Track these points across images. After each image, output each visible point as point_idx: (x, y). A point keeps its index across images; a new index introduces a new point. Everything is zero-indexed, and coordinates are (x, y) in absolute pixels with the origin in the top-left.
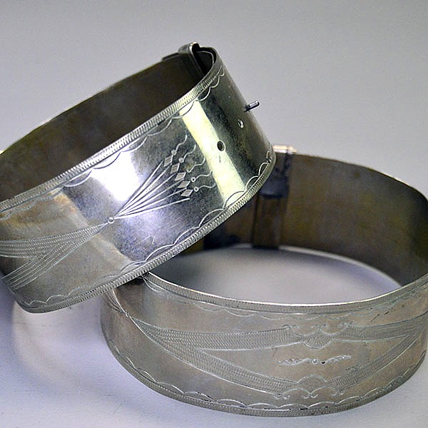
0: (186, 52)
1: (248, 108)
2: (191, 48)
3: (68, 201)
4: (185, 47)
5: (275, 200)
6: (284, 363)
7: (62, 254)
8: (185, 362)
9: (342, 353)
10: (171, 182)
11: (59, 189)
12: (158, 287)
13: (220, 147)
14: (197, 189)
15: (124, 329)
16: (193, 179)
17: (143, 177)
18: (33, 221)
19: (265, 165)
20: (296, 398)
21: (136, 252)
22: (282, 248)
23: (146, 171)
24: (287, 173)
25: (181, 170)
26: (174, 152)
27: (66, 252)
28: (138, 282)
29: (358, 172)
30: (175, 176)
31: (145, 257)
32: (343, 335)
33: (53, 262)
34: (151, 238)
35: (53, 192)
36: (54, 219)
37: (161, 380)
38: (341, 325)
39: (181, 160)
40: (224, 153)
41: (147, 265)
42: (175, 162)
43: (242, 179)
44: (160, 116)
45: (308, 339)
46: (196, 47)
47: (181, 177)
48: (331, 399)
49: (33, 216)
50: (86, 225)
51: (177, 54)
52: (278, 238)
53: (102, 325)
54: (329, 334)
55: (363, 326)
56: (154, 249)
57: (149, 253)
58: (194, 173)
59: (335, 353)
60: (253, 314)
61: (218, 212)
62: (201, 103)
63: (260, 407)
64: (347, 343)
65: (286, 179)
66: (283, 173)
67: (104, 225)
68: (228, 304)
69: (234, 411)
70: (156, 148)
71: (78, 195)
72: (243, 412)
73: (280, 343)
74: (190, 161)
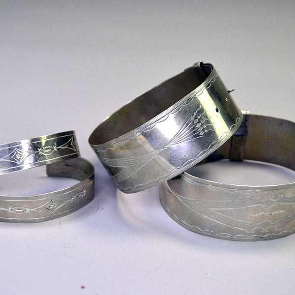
0: (197, 66)
1: (229, 92)
2: (199, 64)
3: (144, 139)
4: (196, 64)
5: (241, 137)
6: (252, 215)
7: (142, 165)
8: (203, 216)
9: (280, 209)
10: (194, 128)
11: (139, 133)
12: (189, 179)
13: (217, 110)
14: (206, 131)
15: (171, 201)
16: (205, 127)
17: (180, 126)
18: (128, 149)
19: (238, 119)
20: (258, 232)
21: (178, 163)
22: (244, 160)
23: (182, 123)
24: (246, 124)
25: (199, 122)
26: (195, 114)
27: (144, 163)
28: (179, 177)
29: (282, 122)
30: (196, 125)
31: (183, 165)
32: (281, 201)
33: (138, 168)
34: (185, 156)
35: (137, 135)
36: (138, 147)
37: (191, 225)
38: (279, 195)
39: (199, 117)
40: (219, 113)
41: (183, 169)
42: (196, 118)
43: (228, 126)
44: (188, 96)
45: (263, 203)
46: (201, 63)
47: (199, 125)
48: (275, 232)
49: (128, 146)
50: (153, 150)
51: (192, 67)
52: (242, 155)
53: (160, 199)
54: (274, 200)
55: (290, 196)
56: (187, 161)
57: (184, 163)
58: (205, 124)
59: (277, 210)
60: (236, 191)
61: (217, 142)
62: (207, 90)
63: (240, 237)
64: (282, 205)
65: (246, 127)
66: (244, 124)
67: (162, 150)
68: (224, 186)
69: (227, 239)
70: (186, 112)
71: (149, 136)
72: (231, 239)
73: (250, 205)
74: (203, 117)
